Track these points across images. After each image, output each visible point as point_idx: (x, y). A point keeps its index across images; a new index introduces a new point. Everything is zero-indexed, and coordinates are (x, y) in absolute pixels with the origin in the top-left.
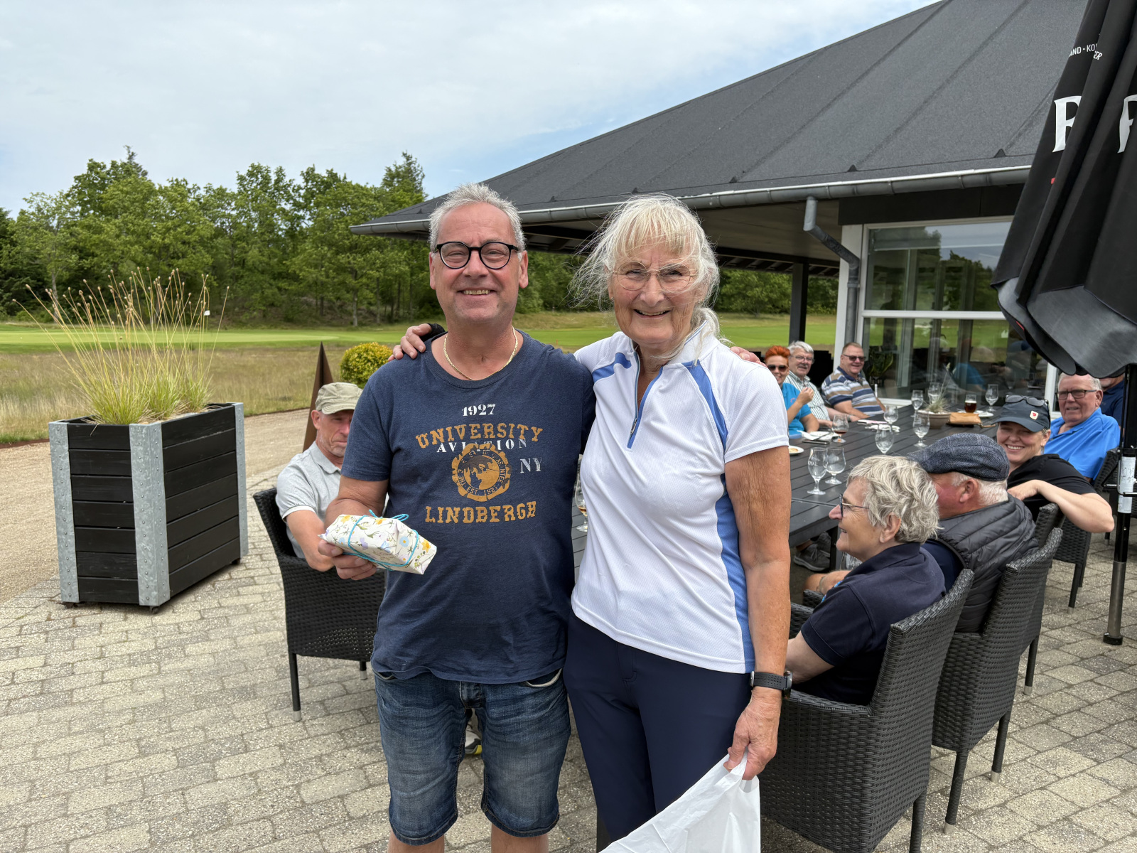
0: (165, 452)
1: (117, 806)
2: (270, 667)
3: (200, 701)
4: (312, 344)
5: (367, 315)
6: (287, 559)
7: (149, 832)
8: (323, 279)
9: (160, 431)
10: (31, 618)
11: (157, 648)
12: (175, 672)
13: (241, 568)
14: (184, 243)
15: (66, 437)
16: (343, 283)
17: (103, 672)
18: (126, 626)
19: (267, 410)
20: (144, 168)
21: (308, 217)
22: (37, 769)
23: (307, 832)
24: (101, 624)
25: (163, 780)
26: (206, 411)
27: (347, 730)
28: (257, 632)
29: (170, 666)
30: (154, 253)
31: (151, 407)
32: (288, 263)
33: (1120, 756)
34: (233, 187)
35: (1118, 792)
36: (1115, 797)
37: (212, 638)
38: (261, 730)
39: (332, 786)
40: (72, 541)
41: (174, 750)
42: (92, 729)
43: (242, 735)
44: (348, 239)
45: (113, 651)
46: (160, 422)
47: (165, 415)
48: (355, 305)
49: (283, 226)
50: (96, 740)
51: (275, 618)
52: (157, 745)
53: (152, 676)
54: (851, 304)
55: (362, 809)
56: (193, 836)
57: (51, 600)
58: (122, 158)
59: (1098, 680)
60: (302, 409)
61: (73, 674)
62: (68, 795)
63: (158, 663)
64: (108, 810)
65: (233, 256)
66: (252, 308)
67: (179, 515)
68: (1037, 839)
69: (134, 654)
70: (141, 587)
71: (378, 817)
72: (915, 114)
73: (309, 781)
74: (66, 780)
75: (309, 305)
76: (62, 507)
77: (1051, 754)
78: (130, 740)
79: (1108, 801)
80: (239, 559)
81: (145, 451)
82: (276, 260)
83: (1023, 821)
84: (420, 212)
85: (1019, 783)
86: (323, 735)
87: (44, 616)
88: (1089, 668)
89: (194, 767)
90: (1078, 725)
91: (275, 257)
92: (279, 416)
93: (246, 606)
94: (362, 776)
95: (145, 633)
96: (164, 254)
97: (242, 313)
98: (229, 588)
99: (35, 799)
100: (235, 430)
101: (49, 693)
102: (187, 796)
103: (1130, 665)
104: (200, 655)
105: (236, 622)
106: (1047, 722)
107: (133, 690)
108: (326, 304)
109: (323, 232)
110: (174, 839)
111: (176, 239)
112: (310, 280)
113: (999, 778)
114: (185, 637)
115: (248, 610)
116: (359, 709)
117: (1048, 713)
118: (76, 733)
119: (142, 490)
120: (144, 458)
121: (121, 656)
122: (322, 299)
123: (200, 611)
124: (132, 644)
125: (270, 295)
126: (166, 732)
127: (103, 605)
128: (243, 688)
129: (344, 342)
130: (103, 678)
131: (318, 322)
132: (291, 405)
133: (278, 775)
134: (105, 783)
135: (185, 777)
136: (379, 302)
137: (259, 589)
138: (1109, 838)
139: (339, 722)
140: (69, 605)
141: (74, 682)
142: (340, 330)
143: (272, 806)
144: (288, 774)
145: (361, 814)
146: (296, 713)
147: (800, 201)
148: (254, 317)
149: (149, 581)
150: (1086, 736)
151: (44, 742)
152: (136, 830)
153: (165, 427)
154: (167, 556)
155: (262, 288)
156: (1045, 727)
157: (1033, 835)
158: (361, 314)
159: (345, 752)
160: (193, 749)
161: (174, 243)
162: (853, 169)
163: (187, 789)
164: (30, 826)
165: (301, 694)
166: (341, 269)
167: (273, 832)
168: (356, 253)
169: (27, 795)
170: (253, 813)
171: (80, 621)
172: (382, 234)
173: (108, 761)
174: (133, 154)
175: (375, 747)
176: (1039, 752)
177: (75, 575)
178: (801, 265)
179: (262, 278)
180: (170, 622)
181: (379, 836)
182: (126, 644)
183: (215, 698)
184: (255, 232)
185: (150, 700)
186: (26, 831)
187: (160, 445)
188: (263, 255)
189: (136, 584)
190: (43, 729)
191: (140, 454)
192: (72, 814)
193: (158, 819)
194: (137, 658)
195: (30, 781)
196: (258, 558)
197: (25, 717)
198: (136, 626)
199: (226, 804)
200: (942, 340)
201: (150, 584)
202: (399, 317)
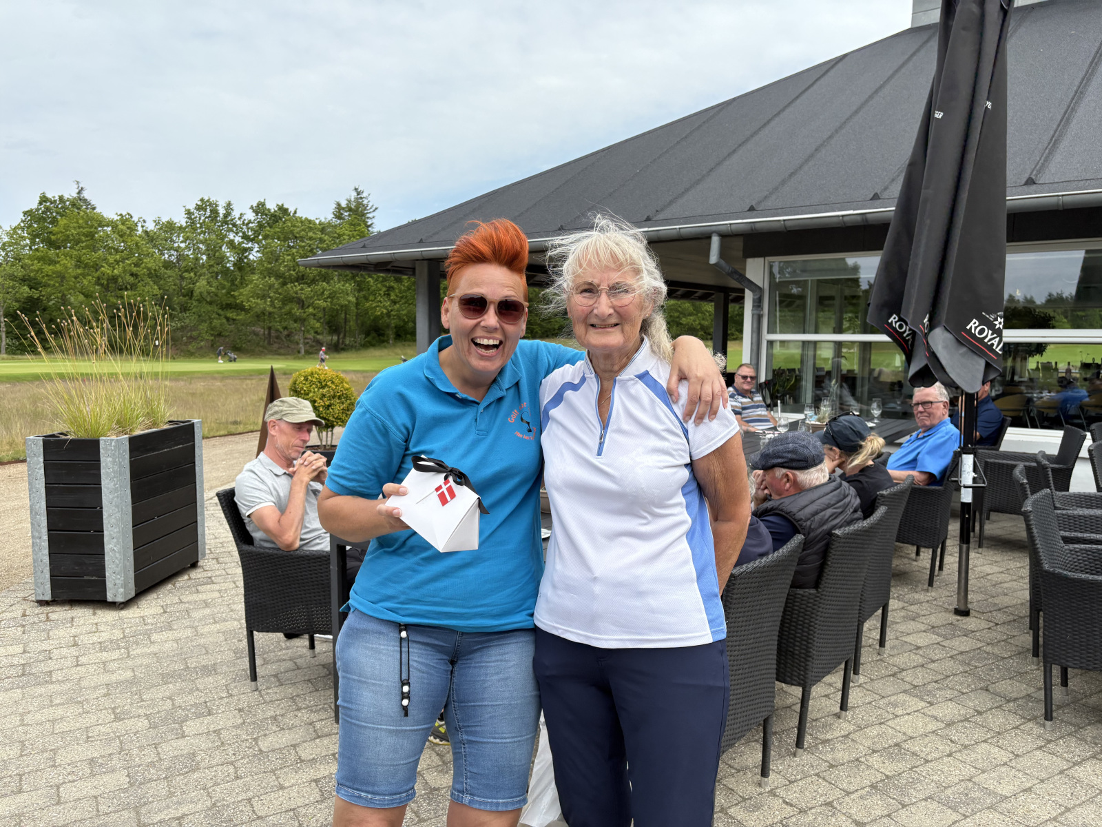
0: (131, 463)
1: (98, 758)
2: (228, 650)
3: (166, 678)
4: (260, 373)
5: (314, 344)
6: (246, 547)
7: (128, 776)
8: (271, 309)
9: (128, 443)
10: (8, 615)
11: (124, 637)
12: (143, 655)
13: (200, 570)
14: (132, 275)
15: (42, 450)
16: (289, 313)
17: (77, 657)
18: (96, 619)
19: (218, 434)
20: (92, 203)
21: (256, 249)
22: (26, 733)
23: (265, 772)
24: (72, 619)
25: (137, 738)
26: (166, 427)
27: (298, 696)
28: (215, 622)
29: (138, 651)
30: (102, 285)
31: (118, 422)
32: (236, 293)
33: (950, 700)
34: (181, 220)
35: (944, 725)
36: (940, 729)
37: (175, 628)
38: (223, 698)
39: (284, 739)
40: (46, 544)
41: (146, 715)
42: (71, 701)
43: (206, 702)
44: (294, 270)
45: (84, 639)
46: (127, 436)
47: (131, 431)
48: (301, 334)
49: (231, 257)
50: (74, 710)
51: (232, 611)
52: (130, 712)
53: (122, 659)
54: (755, 329)
55: (311, 754)
56: (166, 778)
57: (25, 599)
58: (70, 193)
59: (943, 643)
60: (252, 432)
61: (51, 658)
62: (55, 751)
63: (127, 649)
64: (91, 761)
65: (181, 288)
66: (200, 338)
67: (144, 520)
68: (871, 760)
69: (105, 642)
70: (109, 585)
71: (325, 759)
72: (807, 161)
73: (265, 735)
74: (52, 740)
75: (256, 334)
76: (36, 513)
77: (893, 699)
78: (106, 709)
79: (934, 732)
80: (197, 562)
81: (114, 462)
82: (224, 291)
83: (861, 747)
84: (364, 247)
85: (863, 720)
86: (277, 700)
87: (20, 613)
88: (938, 634)
89: (165, 728)
90: (920, 677)
91: (223, 288)
92: (230, 438)
93: (205, 601)
94: (311, 730)
95: (113, 625)
96: (111, 285)
97: (190, 343)
98: (188, 587)
99: (26, 755)
100: (194, 445)
101: (30, 674)
102: (160, 750)
103: (973, 632)
104: (165, 641)
105: (196, 615)
106: (894, 675)
107: (106, 671)
108: (273, 333)
109: (270, 263)
110: (150, 780)
111: (125, 271)
112: (258, 310)
113: (846, 716)
114: (150, 627)
115: (206, 604)
116: (309, 680)
117: (896, 668)
118: (57, 705)
119: (111, 497)
120: (113, 468)
121: (93, 644)
122: (270, 328)
123: (162, 606)
124: (103, 634)
125: (218, 325)
126: (138, 702)
127: (74, 602)
128: (204, 666)
129: (291, 370)
130: (77, 661)
131: (266, 351)
132: (241, 428)
133: (239, 732)
134: (87, 741)
135: (157, 735)
136: (325, 332)
137: (216, 587)
138: (929, 758)
139: (290, 690)
140: (42, 603)
141: (52, 665)
142: (287, 359)
143: (234, 754)
144: (247, 730)
145: (311, 757)
146: (253, 683)
147: (705, 237)
148: (201, 347)
149: (116, 579)
150: (925, 684)
151: (29, 712)
152: (117, 775)
153: (133, 441)
154: (132, 557)
155: (210, 318)
156: (892, 679)
157: (868, 757)
158: (308, 343)
159: (296, 713)
160: (163, 714)
161: (123, 275)
162: (752, 209)
163: (159, 744)
164: (24, 774)
165: (257, 670)
166: (288, 300)
167: (236, 773)
168: (304, 284)
169: (19, 752)
170: (217, 760)
171: (52, 616)
172: (328, 267)
173: (88, 725)
174: (82, 188)
175: (323, 708)
176: (883, 697)
177: (48, 575)
178: (722, 294)
179: (210, 309)
180: (136, 615)
181: (327, 773)
182: (97, 634)
183: (180, 675)
184: (203, 264)
185: (121, 678)
186: (21, 778)
187: (127, 456)
188: (211, 286)
189: (104, 583)
190: (27, 702)
191: (109, 464)
192: (60, 765)
193: (135, 766)
194: (107, 645)
195: (20, 742)
196: (214, 561)
197: (10, 694)
198: (104, 620)
199: (193, 754)
200: (843, 361)
201: (117, 582)
202: (345, 345)
